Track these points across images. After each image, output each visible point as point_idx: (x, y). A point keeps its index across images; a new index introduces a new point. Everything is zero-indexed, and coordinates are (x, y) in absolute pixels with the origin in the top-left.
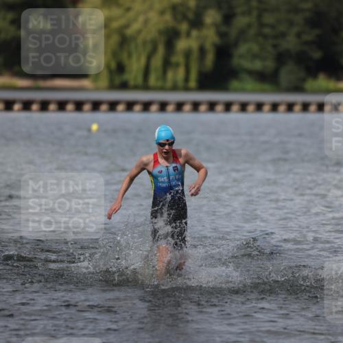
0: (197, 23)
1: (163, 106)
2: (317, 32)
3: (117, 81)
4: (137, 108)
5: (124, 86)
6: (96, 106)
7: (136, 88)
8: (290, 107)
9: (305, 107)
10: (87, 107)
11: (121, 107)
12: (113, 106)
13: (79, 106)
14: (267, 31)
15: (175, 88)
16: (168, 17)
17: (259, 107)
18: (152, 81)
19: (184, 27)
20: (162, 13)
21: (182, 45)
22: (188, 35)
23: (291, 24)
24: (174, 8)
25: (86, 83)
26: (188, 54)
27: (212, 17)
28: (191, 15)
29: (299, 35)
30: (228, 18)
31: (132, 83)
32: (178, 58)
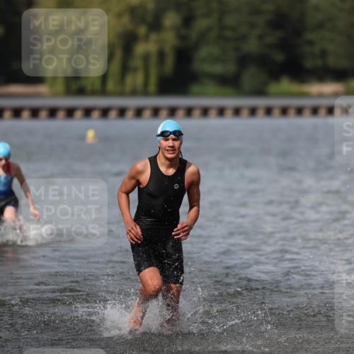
0: (156, 26)
1: (122, 112)
2: (279, 34)
3: (74, 86)
4: (96, 114)
5: (81, 92)
6: (53, 113)
7: (93, 93)
8: (253, 112)
9: (269, 111)
10: (43, 114)
11: (78, 114)
12: (70, 113)
13: (35, 113)
14: (228, 34)
15: (134, 93)
16: (126, 20)
17: (221, 112)
18: (111, 85)
19: (142, 30)
20: (120, 15)
21: (140, 49)
22: (147, 38)
23: (253, 26)
24: (132, 11)
25: (42, 89)
26: (146, 58)
27: (171, 19)
28: (150, 18)
29: (260, 37)
30: (188, 21)
31: (89, 88)
32: (137, 62)
